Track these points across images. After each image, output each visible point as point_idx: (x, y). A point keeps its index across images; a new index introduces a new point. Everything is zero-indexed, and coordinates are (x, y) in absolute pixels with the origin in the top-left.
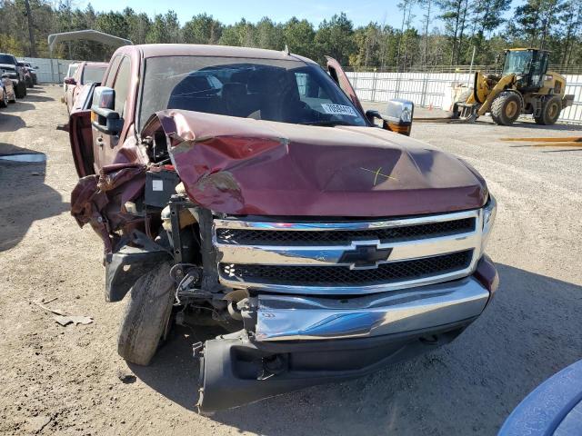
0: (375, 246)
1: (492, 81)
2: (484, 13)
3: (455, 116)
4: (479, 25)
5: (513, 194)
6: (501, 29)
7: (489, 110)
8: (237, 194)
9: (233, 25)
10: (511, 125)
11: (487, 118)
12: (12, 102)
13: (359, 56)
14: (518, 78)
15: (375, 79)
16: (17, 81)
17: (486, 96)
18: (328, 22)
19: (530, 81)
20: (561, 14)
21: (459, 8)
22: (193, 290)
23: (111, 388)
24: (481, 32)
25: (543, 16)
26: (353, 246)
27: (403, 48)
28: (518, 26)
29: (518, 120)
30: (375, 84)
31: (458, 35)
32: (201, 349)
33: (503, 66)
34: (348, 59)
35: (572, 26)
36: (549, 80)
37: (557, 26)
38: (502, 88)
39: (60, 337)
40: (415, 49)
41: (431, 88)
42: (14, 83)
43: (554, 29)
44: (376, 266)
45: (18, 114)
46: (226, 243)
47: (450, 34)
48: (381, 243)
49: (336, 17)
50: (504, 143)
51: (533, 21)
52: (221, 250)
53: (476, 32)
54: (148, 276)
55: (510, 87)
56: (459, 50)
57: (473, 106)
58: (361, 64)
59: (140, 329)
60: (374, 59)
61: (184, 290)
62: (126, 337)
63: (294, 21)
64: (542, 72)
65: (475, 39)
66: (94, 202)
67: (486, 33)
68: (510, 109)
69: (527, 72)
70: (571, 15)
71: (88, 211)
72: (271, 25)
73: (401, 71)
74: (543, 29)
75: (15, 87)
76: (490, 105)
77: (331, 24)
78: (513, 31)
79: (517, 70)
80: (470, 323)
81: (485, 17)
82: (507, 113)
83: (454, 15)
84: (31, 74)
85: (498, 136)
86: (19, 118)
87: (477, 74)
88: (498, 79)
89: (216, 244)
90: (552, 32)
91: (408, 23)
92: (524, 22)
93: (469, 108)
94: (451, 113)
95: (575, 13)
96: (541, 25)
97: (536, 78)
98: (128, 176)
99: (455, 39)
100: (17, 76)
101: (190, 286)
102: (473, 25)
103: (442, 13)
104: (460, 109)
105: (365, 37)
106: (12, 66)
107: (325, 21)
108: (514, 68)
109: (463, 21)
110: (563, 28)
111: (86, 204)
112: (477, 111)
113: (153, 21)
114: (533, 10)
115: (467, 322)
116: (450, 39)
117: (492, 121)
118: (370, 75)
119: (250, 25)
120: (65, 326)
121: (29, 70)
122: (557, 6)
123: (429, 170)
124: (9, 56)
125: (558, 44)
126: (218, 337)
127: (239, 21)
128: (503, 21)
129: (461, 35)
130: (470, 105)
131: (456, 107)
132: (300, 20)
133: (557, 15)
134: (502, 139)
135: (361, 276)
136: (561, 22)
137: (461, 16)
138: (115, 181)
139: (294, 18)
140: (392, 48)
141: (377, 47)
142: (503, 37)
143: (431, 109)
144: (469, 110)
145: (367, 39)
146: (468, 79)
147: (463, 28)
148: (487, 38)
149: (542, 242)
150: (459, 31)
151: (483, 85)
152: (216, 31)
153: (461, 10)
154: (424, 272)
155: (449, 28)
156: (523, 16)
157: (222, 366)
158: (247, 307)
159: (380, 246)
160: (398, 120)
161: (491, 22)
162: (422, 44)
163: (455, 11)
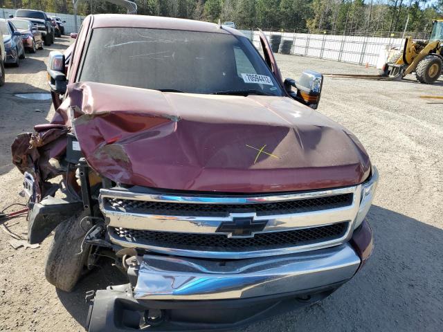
0: (252, 218)
1: (419, 46)
3: (385, 74)
5: (420, 147)
7: (414, 70)
8: (128, 166)
10: (432, 84)
11: (413, 76)
12: (40, 49)
13: (315, 21)
14: (442, 45)
15: (324, 40)
16: (45, 32)
17: (413, 59)
22: (98, 240)
23: (35, 312)
24: (417, 3)
26: (230, 218)
27: (351, 15)
29: (439, 79)
30: (324, 45)
31: (398, 5)
32: (93, 297)
33: (431, 34)
34: (306, 22)
38: (427, 52)
39: (9, 259)
40: (361, 16)
41: (369, 49)
42: (42, 34)
44: (253, 236)
45: (41, 59)
46: (114, 210)
47: (391, 4)
48: (257, 215)
50: (422, 100)
52: (107, 216)
53: (413, 3)
54: (69, 222)
55: (435, 51)
56: (398, 17)
57: (401, 68)
58: (316, 27)
59: (60, 265)
60: (327, 23)
61: (91, 239)
62: (49, 271)
65: (411, 9)
66: (29, 155)
67: (421, 4)
68: (432, 71)
71: (24, 161)
73: (347, 34)
75: (44, 37)
76: (416, 66)
80: (341, 285)
82: (430, 73)
84: (59, 26)
85: (419, 94)
86: (43, 62)
87: (407, 40)
88: (424, 45)
89: (104, 211)
93: (397, 68)
94: (382, 72)
98: (55, 135)
99: (395, 8)
100: (46, 29)
101: (97, 236)
104: (390, 69)
105: (321, 5)
106: (43, 21)
108: (439, 36)
111: (23, 156)
112: (404, 70)
115: (338, 284)
116: (391, 8)
117: (416, 79)
118: (321, 36)
120: (16, 249)
121: (59, 24)
123: (314, 148)
124: (40, 13)
126: (108, 288)
129: (400, 6)
130: (399, 66)
131: (386, 67)
134: (420, 97)
135: (239, 243)
138: (44, 139)
140: (342, 15)
141: (330, 13)
142: (435, 8)
143: (367, 67)
144: (397, 70)
145: (322, 6)
146: (400, 43)
148: (422, 9)
149: (436, 194)
150: (399, 2)
151: (411, 50)
154: (300, 240)
157: (105, 316)
158: (134, 264)
159: (256, 218)
160: (308, 90)
162: (368, 12)
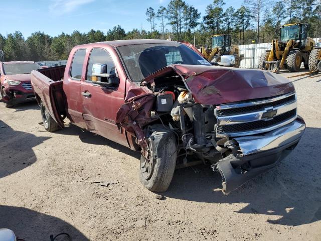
1: (208, 52)
2: (189, 20)
4: (188, 27)
6: (198, 27)
9: (57, 36)
14: (220, 49)
18: (112, 30)
19: (225, 50)
20: (223, 18)
21: (177, 18)
24: (189, 30)
25: (216, 20)
28: (206, 25)
33: (212, 44)
35: (229, 24)
36: (232, 49)
37: (223, 24)
38: (213, 54)
43: (221, 26)
44: (273, 118)
47: (175, 32)
48: (274, 107)
49: (115, 27)
51: (212, 23)
53: (187, 30)
55: (217, 53)
63: (93, 31)
64: (229, 45)
65: (187, 33)
67: (192, 30)
69: (223, 46)
70: (228, 19)
72: (80, 35)
74: (217, 26)
77: (114, 31)
78: (204, 28)
79: (218, 45)
81: (190, 22)
83: (176, 23)
88: (211, 50)
89: (217, 117)
90: (221, 27)
91: (153, 28)
92: (208, 23)
95: (229, 17)
96: (215, 25)
97: (227, 48)
99: (178, 34)
102: (185, 27)
103: (169, 22)
107: (110, 30)
108: (216, 44)
109: (180, 25)
110: (225, 25)
111: (126, 117)
113: (6, 38)
114: (211, 18)
116: (175, 34)
119: (68, 36)
122: (221, 15)
125: (225, 33)
127: (61, 34)
128: (199, 23)
129: (180, 33)
132: (96, 31)
133: (222, 19)
136: (224, 22)
137: (179, 23)
139: (92, 30)
142: (200, 31)
147: (181, 28)
148: (192, 33)
150: (179, 30)
151: (205, 53)
152: (48, 41)
153: (178, 20)
155: (174, 29)
156: (207, 21)
159: (273, 109)
161: (194, 25)
163: (175, 20)
